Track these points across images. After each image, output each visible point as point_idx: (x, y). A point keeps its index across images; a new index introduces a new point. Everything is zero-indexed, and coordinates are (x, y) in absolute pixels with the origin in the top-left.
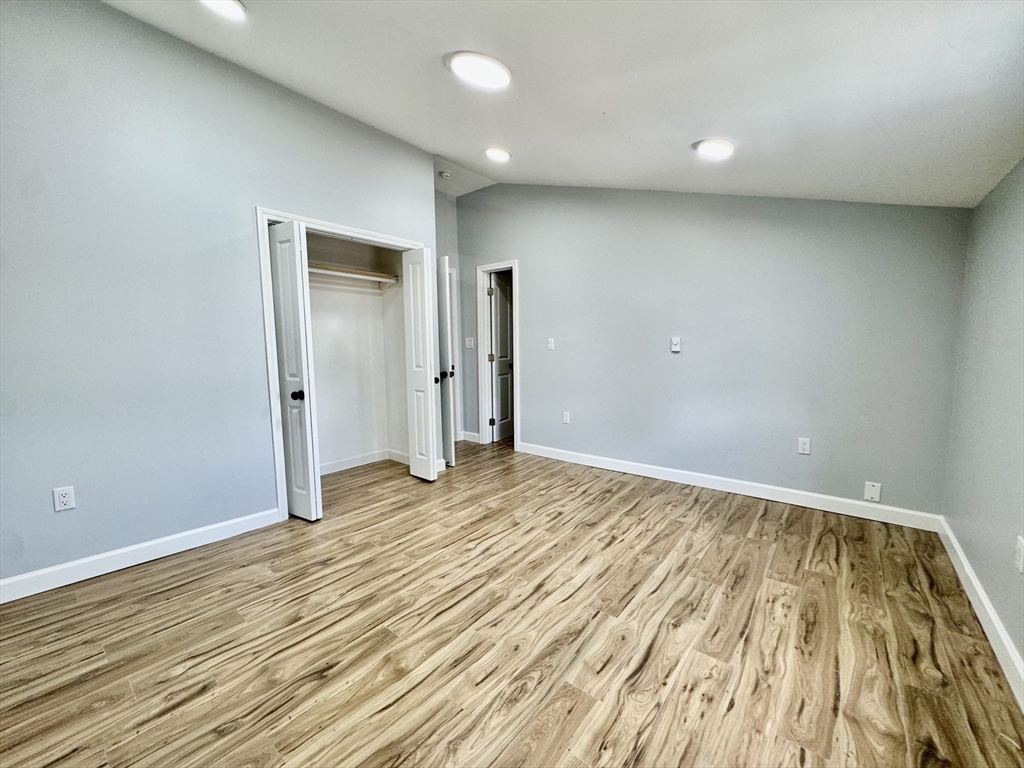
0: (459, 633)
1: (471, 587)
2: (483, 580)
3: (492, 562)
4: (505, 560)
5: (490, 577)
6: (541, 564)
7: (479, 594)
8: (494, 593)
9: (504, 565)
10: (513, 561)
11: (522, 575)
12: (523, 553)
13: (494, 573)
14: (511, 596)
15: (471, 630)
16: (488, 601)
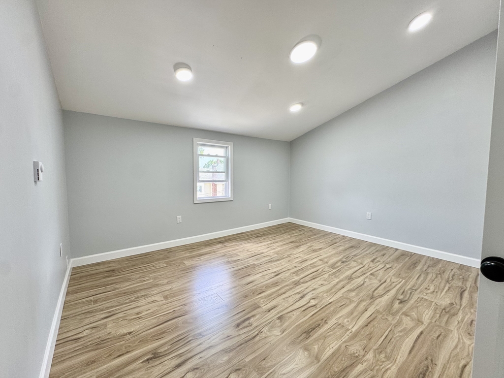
0: (307, 266)
1: (307, 279)
2: (302, 281)
3: (298, 289)
4: (291, 289)
5: (299, 281)
6: (272, 284)
7: (302, 276)
8: (296, 275)
9: (291, 286)
10: (288, 288)
11: (283, 280)
12: (280, 292)
13: (297, 284)
14: (289, 273)
15: (303, 266)
16: (299, 273)
